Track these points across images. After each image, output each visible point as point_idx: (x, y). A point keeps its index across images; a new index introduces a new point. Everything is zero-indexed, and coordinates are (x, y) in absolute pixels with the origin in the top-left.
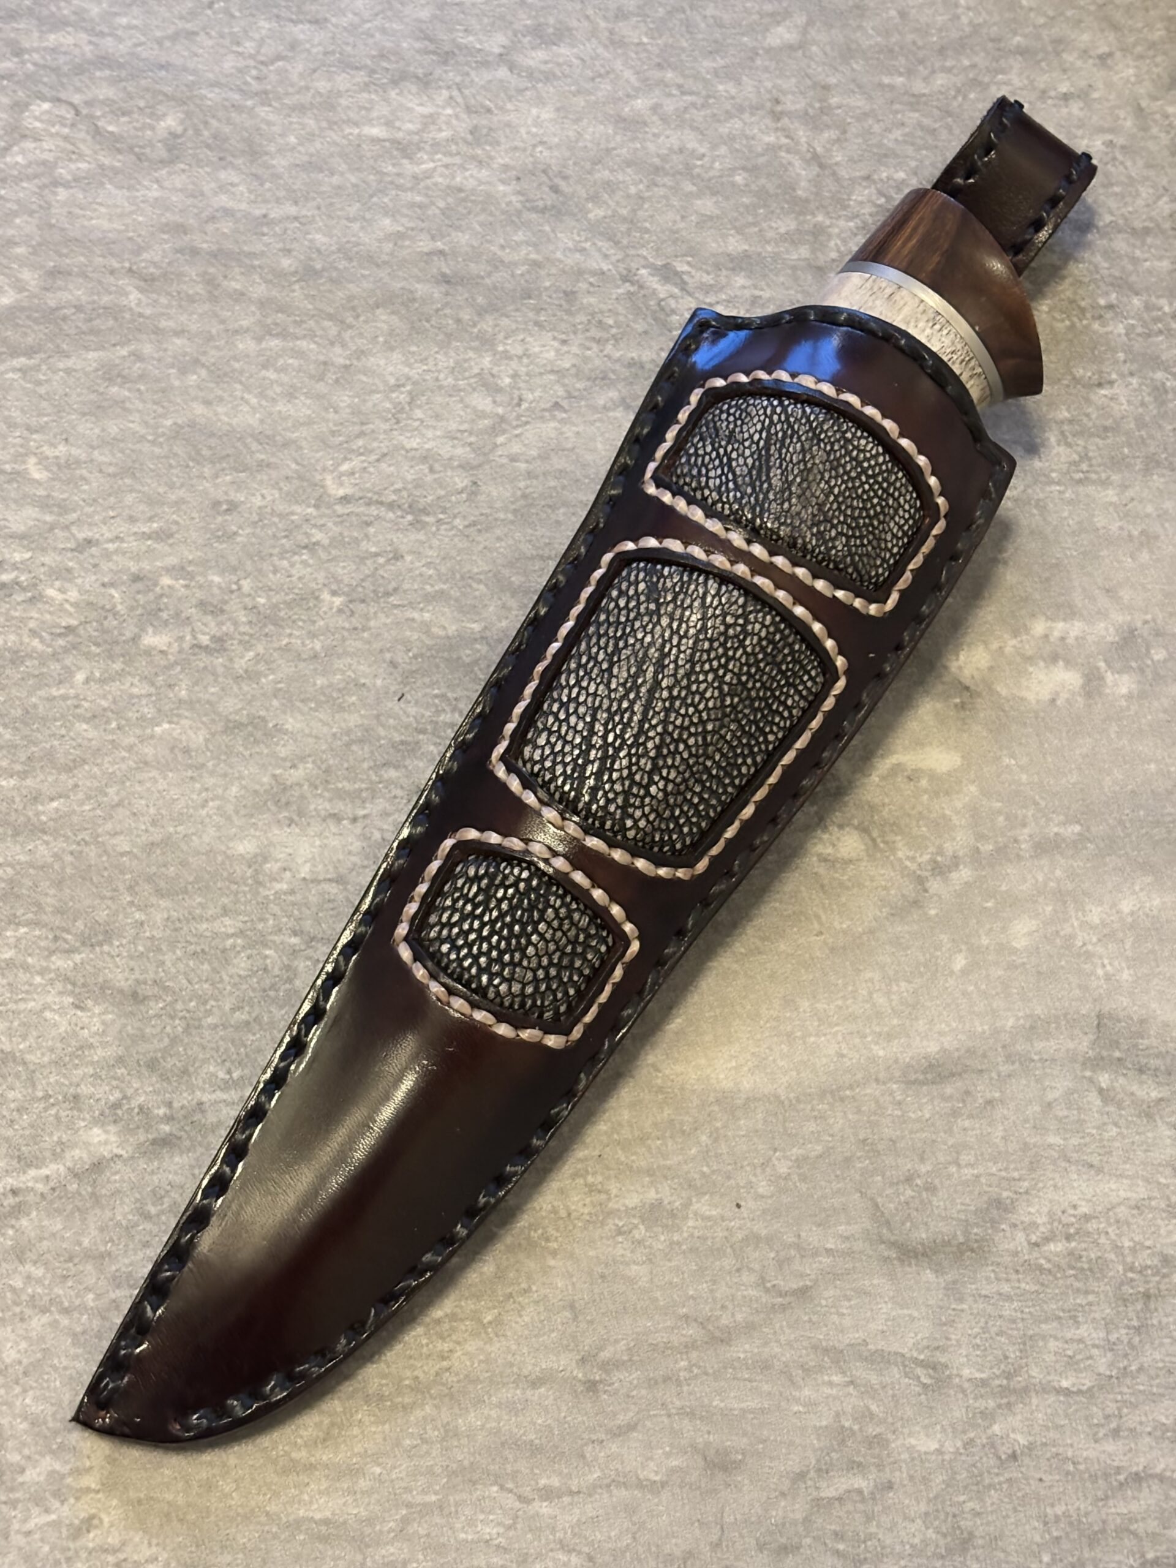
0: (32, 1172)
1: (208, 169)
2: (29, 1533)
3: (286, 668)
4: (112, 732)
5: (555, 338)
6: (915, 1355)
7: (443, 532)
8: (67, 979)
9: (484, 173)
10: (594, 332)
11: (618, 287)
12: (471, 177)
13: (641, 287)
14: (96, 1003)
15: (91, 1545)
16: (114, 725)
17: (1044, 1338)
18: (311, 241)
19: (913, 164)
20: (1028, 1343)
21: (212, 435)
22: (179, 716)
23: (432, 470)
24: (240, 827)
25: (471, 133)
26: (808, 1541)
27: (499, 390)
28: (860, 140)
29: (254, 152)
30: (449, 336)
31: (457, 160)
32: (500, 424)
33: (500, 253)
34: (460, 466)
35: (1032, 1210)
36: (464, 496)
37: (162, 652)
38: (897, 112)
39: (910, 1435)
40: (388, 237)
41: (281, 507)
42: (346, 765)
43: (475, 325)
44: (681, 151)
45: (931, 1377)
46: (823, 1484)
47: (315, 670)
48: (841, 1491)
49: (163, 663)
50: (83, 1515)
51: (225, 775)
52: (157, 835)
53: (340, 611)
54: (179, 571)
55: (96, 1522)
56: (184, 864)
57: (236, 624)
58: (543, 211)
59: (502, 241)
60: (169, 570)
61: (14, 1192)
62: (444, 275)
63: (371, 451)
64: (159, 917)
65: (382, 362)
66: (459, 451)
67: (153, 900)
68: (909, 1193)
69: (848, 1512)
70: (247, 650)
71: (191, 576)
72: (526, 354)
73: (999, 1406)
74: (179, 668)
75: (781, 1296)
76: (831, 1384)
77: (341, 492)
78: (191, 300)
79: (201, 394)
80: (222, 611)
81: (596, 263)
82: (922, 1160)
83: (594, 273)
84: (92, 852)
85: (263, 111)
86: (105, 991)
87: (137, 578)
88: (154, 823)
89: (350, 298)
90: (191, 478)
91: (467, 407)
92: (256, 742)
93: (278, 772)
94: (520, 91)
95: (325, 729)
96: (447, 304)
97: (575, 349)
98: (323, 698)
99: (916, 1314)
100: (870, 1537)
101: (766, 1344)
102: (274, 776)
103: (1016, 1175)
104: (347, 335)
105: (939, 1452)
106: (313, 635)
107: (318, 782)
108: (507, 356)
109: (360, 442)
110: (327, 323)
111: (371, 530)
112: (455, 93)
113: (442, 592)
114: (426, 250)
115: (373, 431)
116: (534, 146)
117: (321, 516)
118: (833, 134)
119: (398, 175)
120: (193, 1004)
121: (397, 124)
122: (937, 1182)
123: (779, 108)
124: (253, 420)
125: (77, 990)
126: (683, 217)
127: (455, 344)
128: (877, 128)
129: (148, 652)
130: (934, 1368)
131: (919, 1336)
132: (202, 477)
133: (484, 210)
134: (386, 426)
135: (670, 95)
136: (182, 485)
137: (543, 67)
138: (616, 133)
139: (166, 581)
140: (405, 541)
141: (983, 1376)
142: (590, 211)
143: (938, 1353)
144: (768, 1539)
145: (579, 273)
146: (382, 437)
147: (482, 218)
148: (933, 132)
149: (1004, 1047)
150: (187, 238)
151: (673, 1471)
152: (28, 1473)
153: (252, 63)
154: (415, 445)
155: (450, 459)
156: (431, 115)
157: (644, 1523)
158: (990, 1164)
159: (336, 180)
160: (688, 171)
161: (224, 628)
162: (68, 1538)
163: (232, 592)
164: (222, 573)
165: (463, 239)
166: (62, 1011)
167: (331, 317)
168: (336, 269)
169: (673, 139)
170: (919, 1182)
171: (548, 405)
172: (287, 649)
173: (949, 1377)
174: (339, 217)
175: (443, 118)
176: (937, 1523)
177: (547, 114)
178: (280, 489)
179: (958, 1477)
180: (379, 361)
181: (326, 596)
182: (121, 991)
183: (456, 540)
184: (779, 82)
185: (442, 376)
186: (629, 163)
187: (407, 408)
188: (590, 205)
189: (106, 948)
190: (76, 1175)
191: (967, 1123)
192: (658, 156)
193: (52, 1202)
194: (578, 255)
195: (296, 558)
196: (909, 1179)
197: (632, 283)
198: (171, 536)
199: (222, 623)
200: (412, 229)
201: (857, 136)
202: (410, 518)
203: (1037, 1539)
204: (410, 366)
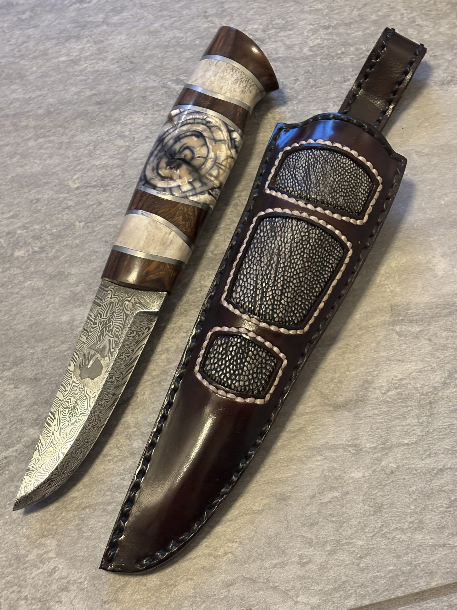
0: (11, 450)
1: (7, 87)
2: (33, 578)
3: (68, 252)
4: (10, 289)
5: (142, 114)
6: (347, 443)
7: (115, 191)
8: (10, 379)
9: (105, 63)
10: (156, 108)
11: (161, 90)
12: (101, 66)
13: (169, 88)
14: (22, 385)
15: (57, 577)
16: (10, 286)
17: (394, 427)
18: (48, 102)
19: (259, 21)
20: (389, 430)
21: (26, 177)
22: (32, 278)
23: (107, 170)
24: (62, 312)
25: (98, 50)
26: (321, 520)
27: (126, 137)
28: (238, 18)
29: (21, 76)
30: (103, 122)
31: (94, 61)
32: (128, 149)
33: (116, 89)
34: (117, 167)
35: (380, 381)
36: (120, 177)
37: (22, 257)
38: (250, 5)
39: (351, 472)
40: (75, 94)
41: (55, 196)
42: (96, 281)
43: (112, 117)
44: (174, 38)
45: (355, 450)
46: (322, 498)
47: (78, 250)
48: (329, 499)
49: (24, 260)
50: (52, 567)
51: (53, 295)
52: (33, 321)
53: (83, 228)
54: (23, 227)
55: (57, 569)
56: (44, 329)
57: (47, 241)
58: (128, 71)
59: (116, 85)
60: (19, 228)
61: (6, 458)
62: (98, 102)
63: (84, 169)
64: (39, 349)
65: (81, 137)
66: (115, 162)
67: (36, 344)
68: (333, 385)
69: (334, 506)
70: (52, 249)
71: (27, 228)
72: (133, 122)
73: (383, 455)
74: (29, 261)
75: (293, 433)
76: (318, 461)
77: (76, 186)
78: (9, 132)
79: (19, 164)
80: (41, 237)
81: (151, 84)
82: (335, 372)
83: (151, 88)
84: (10, 332)
85: (22, 62)
86: (25, 380)
87: (8, 233)
88: (31, 317)
89: (66, 118)
90: (21, 194)
91: (115, 145)
92: (62, 280)
93: (72, 289)
94: (112, 32)
95: (86, 270)
96: (100, 112)
97: (150, 116)
98: (83, 260)
99: (344, 429)
100: (345, 513)
101: (291, 451)
102: (71, 291)
103: (371, 370)
104: (67, 131)
105: (364, 476)
106: (75, 238)
107: (87, 290)
108: (126, 124)
109: (79, 167)
110: (59, 129)
111: (89, 197)
112: (89, 38)
113: (119, 212)
114: (89, 95)
115: (83, 162)
116: (121, 50)
117: (69, 197)
118: (228, 18)
119: (75, 71)
120: (57, 377)
121: (71, 54)
122: (342, 379)
123: (207, 14)
124: (39, 169)
125: (15, 382)
126: (180, 61)
127: (106, 125)
128: (244, 12)
129: (17, 258)
130: (355, 447)
131: (348, 436)
132: (25, 193)
133: (107, 76)
134: (87, 159)
135: (167, 20)
136: (19, 197)
137: (120, 22)
138: (149, 38)
139: (19, 232)
140: (102, 197)
141: (374, 445)
142: (146, 67)
143: (355, 441)
144: (306, 522)
145: (146, 89)
146: (87, 163)
147: (107, 79)
148: (264, 8)
149: (358, 325)
150: (4, 112)
151: (265, 505)
152: (29, 556)
153: (15, 46)
154: (99, 163)
155: (113, 165)
156: (82, 48)
157: (258, 526)
158: (361, 368)
159: (53, 79)
160: (178, 44)
161: (43, 243)
162: (48, 577)
163: (43, 230)
164: (38, 224)
165: (102, 87)
166: (11, 390)
167: (60, 126)
168: (59, 109)
169: (170, 34)
170: (335, 381)
171: (144, 138)
172: (66, 245)
173: (362, 449)
174: (56, 91)
175: (86, 48)
176: (368, 503)
177: (123, 37)
178: (54, 190)
179: (372, 484)
180: (80, 137)
181: (77, 223)
182: (31, 379)
183: (120, 193)
184: (205, 5)
185: (104, 137)
186: (156, 47)
187: (93, 151)
188: (146, 65)
189: (22, 365)
190: (27, 447)
191: (349, 356)
192: (166, 41)
193: (20, 458)
194: (144, 83)
195: (64, 213)
196: (331, 381)
197: (166, 88)
198: (18, 216)
200: (83, 89)
202: (102, 189)
203: (408, 500)
204: (91, 136)
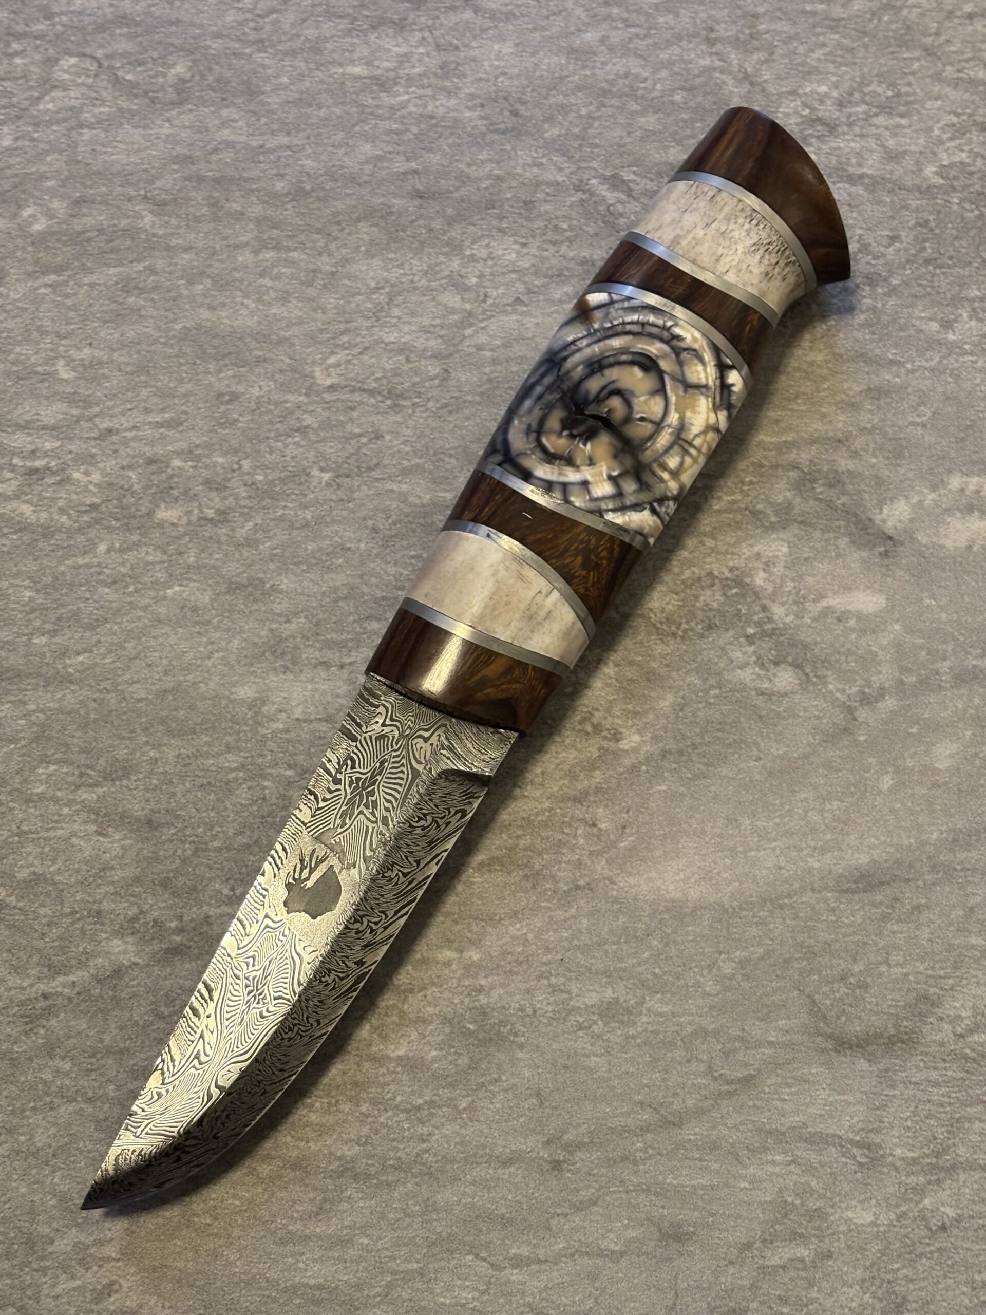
0: (61, 979)
1: (212, 109)
2: (57, 1297)
3: (281, 536)
4: (130, 595)
5: (516, 242)
6: (851, 1136)
7: (418, 414)
8: (91, 810)
9: (453, 102)
10: (550, 236)
11: (571, 196)
12: (441, 106)
13: (592, 194)
14: (116, 829)
15: (112, 1308)
16: (131, 589)
17: (969, 1120)
18: (301, 166)
19: (834, 79)
20: (955, 1126)
21: (216, 336)
22: (187, 579)
23: (408, 360)
24: (242, 675)
25: (441, 68)
26: (755, 1304)
27: (467, 289)
28: (786, 61)
29: (251, 92)
30: (422, 243)
31: (429, 92)
32: (468, 318)
33: (467, 170)
34: (434, 356)
35: (956, 1004)
36: (437, 382)
37: (173, 524)
38: (819, 35)
39: (847, 1208)
40: (368, 161)
41: (276, 396)
42: (334, 619)
43: (445, 233)
44: (627, 75)
45: (868, 1157)
46: (768, 1254)
47: (307, 536)
48: (785, 1260)
49: (174, 534)
50: (105, 1281)
51: (228, 630)
52: (168, 683)
53: (328, 485)
54: (188, 454)
55: (116, 1287)
56: (192, 707)
57: (237, 498)
58: (504, 132)
59: (469, 160)
60: (179, 454)
61: (45, 996)
62: (418, 191)
63: (356, 345)
64: (171, 754)
65: (364, 268)
66: (432, 343)
67: (166, 740)
68: (843, 990)
69: (791, 1279)
70: (247, 521)
71: (198, 458)
72: (490, 257)
73: (929, 1182)
74: (187, 539)
75: (727, 1084)
76: (774, 1163)
77: (329, 382)
78: (198, 220)
79: (208, 301)
80: (226, 488)
81: (551, 175)
82: (855, 960)
83: (550, 184)
84: (112, 698)
85: (259, 57)
86: (124, 820)
87: (151, 461)
88: (166, 673)
89: (336, 214)
90: (197, 374)
91: (439, 304)
92: (255, 601)
93: (274, 626)
94: (483, 30)
95: (316, 588)
96: (420, 216)
97: (533, 251)
98: (313, 561)
99: (851, 1100)
100: (813, 1301)
101: (714, 1127)
102: (271, 630)
103: (942, 973)
104: (333, 246)
105: (874, 1224)
106: (304, 506)
107: (309, 635)
108: (473, 259)
109: (345, 338)
110: (316, 236)
111: (355, 414)
112: (427, 34)
113: (417, 466)
114: (401, 170)
115: (356, 328)
116: (496, 77)
117: (311, 403)
118: (762, 55)
119: (378, 106)
120: (201, 830)
121: (376, 63)
122: (869, 980)
123: (713, 35)
124: (252, 322)
125: (100, 819)
126: (629, 133)
127: (427, 250)
128: (801, 49)
129: (161, 525)
130: (869, 1149)
131: (856, 1119)
132: (207, 372)
133: (452, 134)
134: (368, 324)
135: (617, 28)
136: (190, 380)
137: (504, 9)
138: (568, 63)
139: (176, 463)
140: (385, 422)
141: (914, 1155)
142: (547, 131)
143: (872, 1135)
144: (718, 1303)
145: (537, 184)
146: (364, 333)
147: (451, 141)
148: (851, 50)
149: (929, 858)
150: (194, 168)
151: (631, 1241)
152: (56, 1243)
153: (249, 16)
154: (393, 339)
155: (425, 350)
156: (406, 55)
157: (605, 1288)
158: (918, 964)
159: (323, 113)
160: (633, 93)
161: (227, 502)
162: (91, 1301)
163: (233, 471)
164: (225, 454)
165: (434, 159)
166: (86, 837)
167: (319, 231)
168: (323, 189)
169: (618, 65)
170: (852, 980)
171: (511, 300)
172: (281, 519)
173: (883, 1156)
174: (326, 145)
175: (416, 56)
176: (873, 1288)
177: (507, 48)
178: (276, 381)
179: (892, 1247)
180: (359, 267)
181: (315, 472)
182: (138, 820)
183: (430, 420)
184: (713, 13)
185: (416, 278)
186: (580, 88)
187: (386, 307)
188: (546, 126)
189: (125, 782)
190: (99, 981)
191: (895, 927)
192: (606, 81)
193: (78, 1005)
194: (535, 170)
195: (290, 439)
196: (843, 978)
197: (584, 192)
198: (181, 424)
199: (226, 498)
200: (390, 153)
201: (783, 57)
202: (389, 402)
203: (966, 1301)
204: (387, 270)
